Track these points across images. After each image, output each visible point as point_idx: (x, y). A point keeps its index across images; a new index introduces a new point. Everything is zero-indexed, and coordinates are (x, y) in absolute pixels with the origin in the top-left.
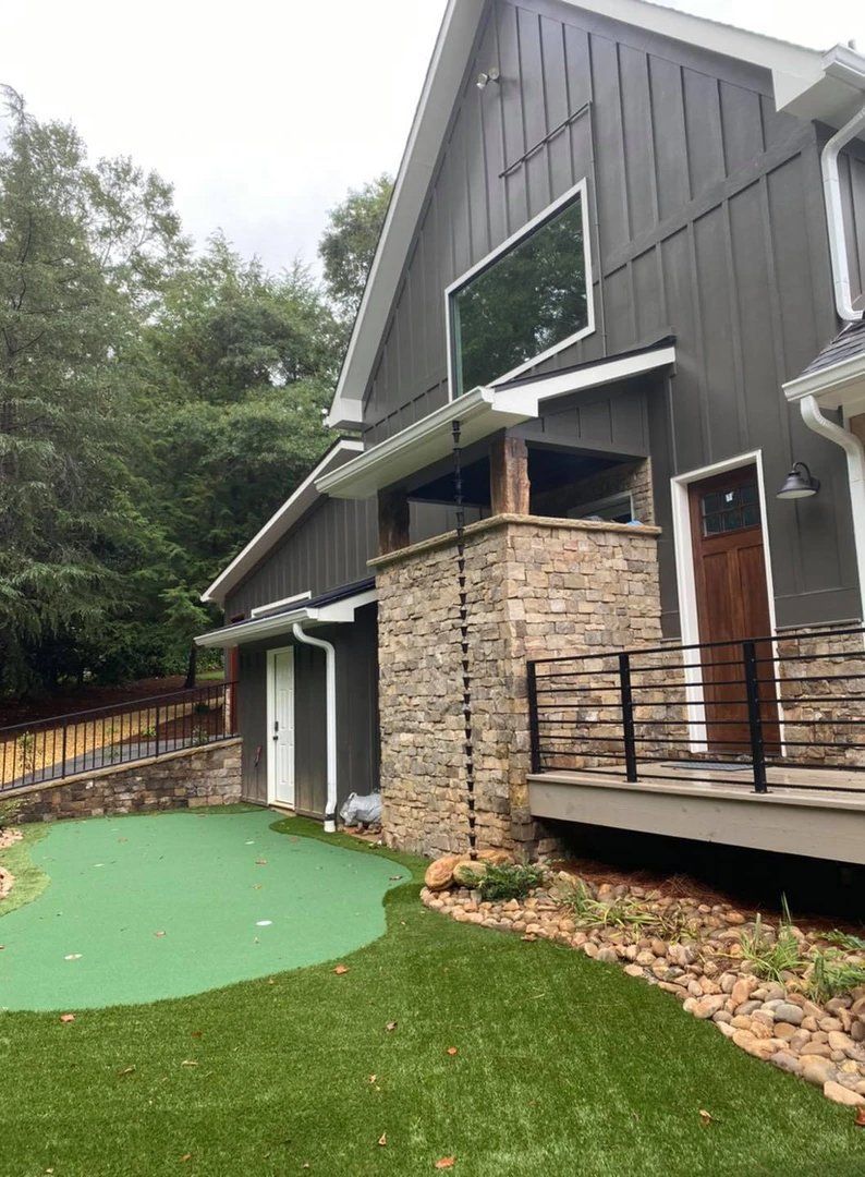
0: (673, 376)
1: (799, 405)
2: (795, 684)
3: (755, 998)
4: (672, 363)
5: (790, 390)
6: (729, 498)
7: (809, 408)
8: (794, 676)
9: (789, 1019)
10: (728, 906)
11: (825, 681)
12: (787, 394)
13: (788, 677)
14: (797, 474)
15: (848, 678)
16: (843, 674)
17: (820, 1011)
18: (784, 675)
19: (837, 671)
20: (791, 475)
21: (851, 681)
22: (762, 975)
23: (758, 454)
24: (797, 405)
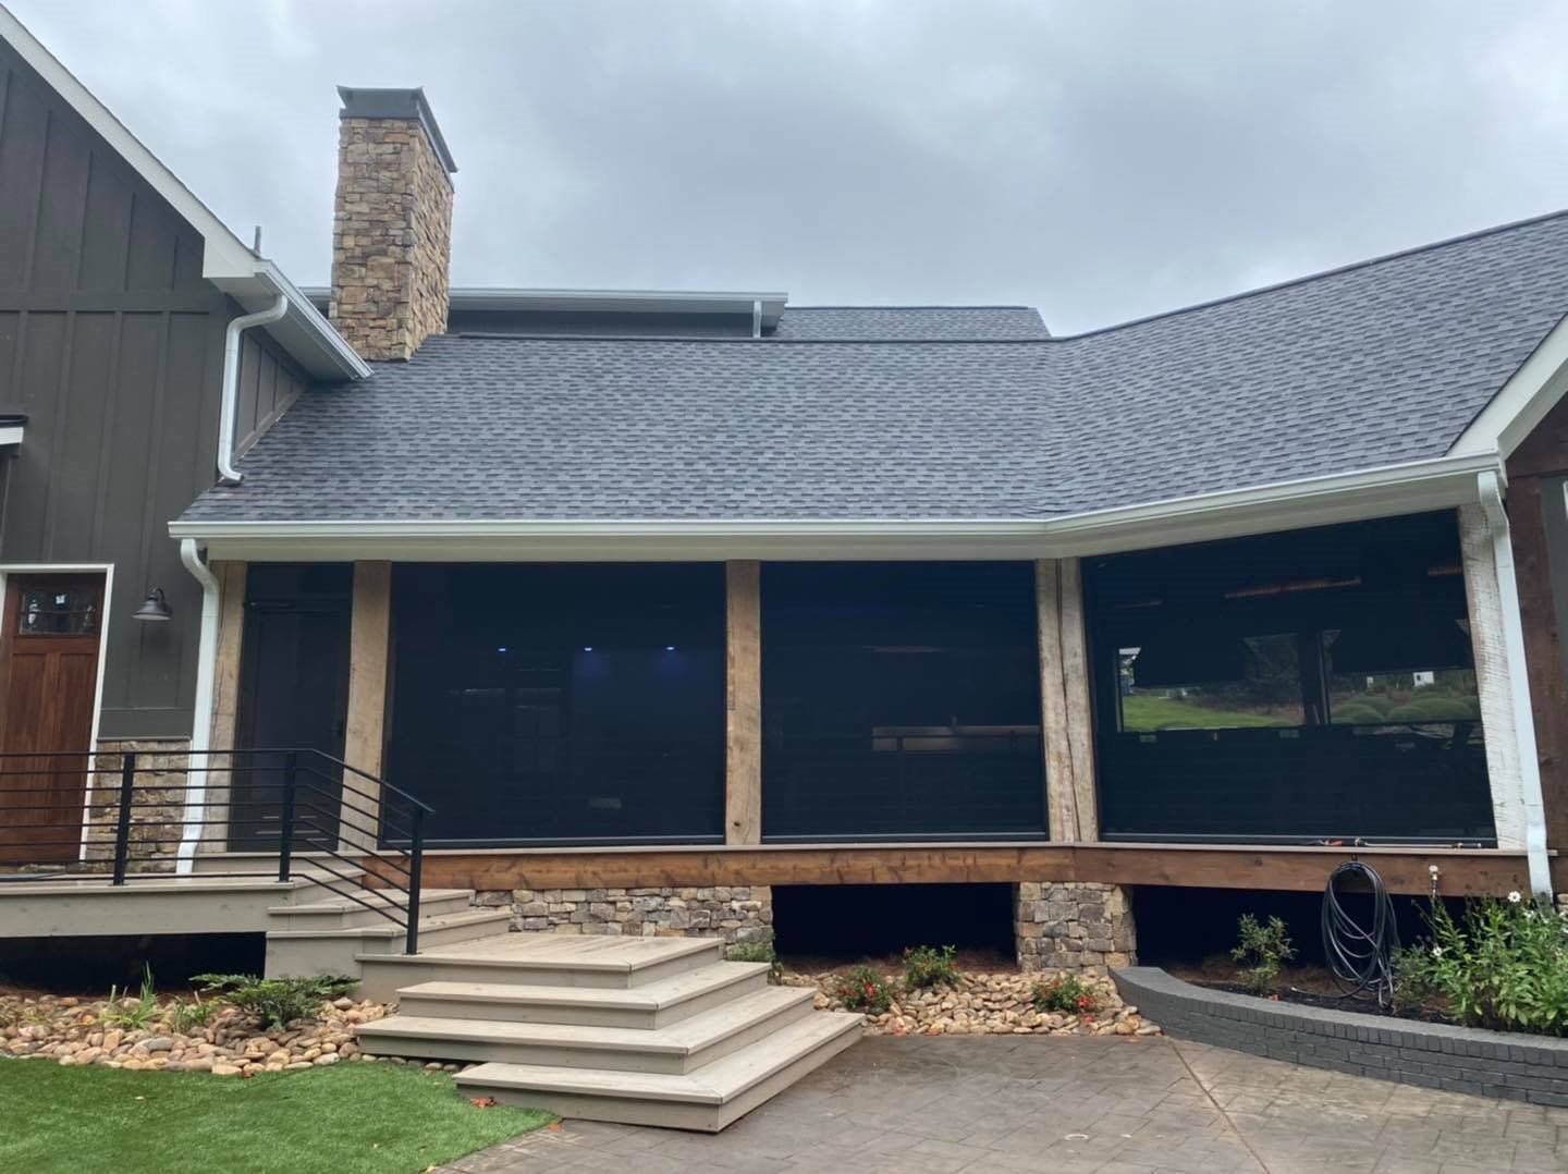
0: (15, 457)
1: (180, 544)
2: (109, 792)
3: (126, 1043)
4: (17, 444)
5: (176, 528)
6: (60, 600)
7: (188, 548)
8: (110, 786)
9: (162, 1047)
10: (53, 996)
11: (143, 791)
12: (170, 530)
13: (103, 786)
14: (156, 600)
15: (168, 789)
16: (165, 785)
17: (185, 1037)
18: (99, 784)
19: (158, 782)
20: (151, 599)
21: (170, 792)
22: (127, 1028)
23: (110, 568)
24: (178, 543)
